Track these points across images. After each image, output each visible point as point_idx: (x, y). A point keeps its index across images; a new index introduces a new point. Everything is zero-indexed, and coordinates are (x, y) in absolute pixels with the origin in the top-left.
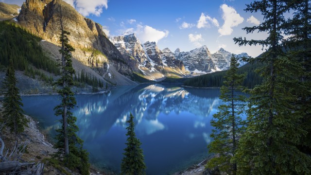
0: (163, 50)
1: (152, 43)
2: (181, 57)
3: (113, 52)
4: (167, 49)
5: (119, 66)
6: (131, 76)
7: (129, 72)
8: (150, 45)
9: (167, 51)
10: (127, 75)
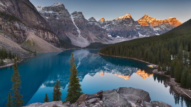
0: (89, 20)
1: (79, 13)
2: (105, 26)
3: (40, 22)
4: (92, 18)
5: (46, 34)
6: (57, 43)
7: (55, 40)
8: (77, 15)
9: (93, 20)
10: (53, 42)
